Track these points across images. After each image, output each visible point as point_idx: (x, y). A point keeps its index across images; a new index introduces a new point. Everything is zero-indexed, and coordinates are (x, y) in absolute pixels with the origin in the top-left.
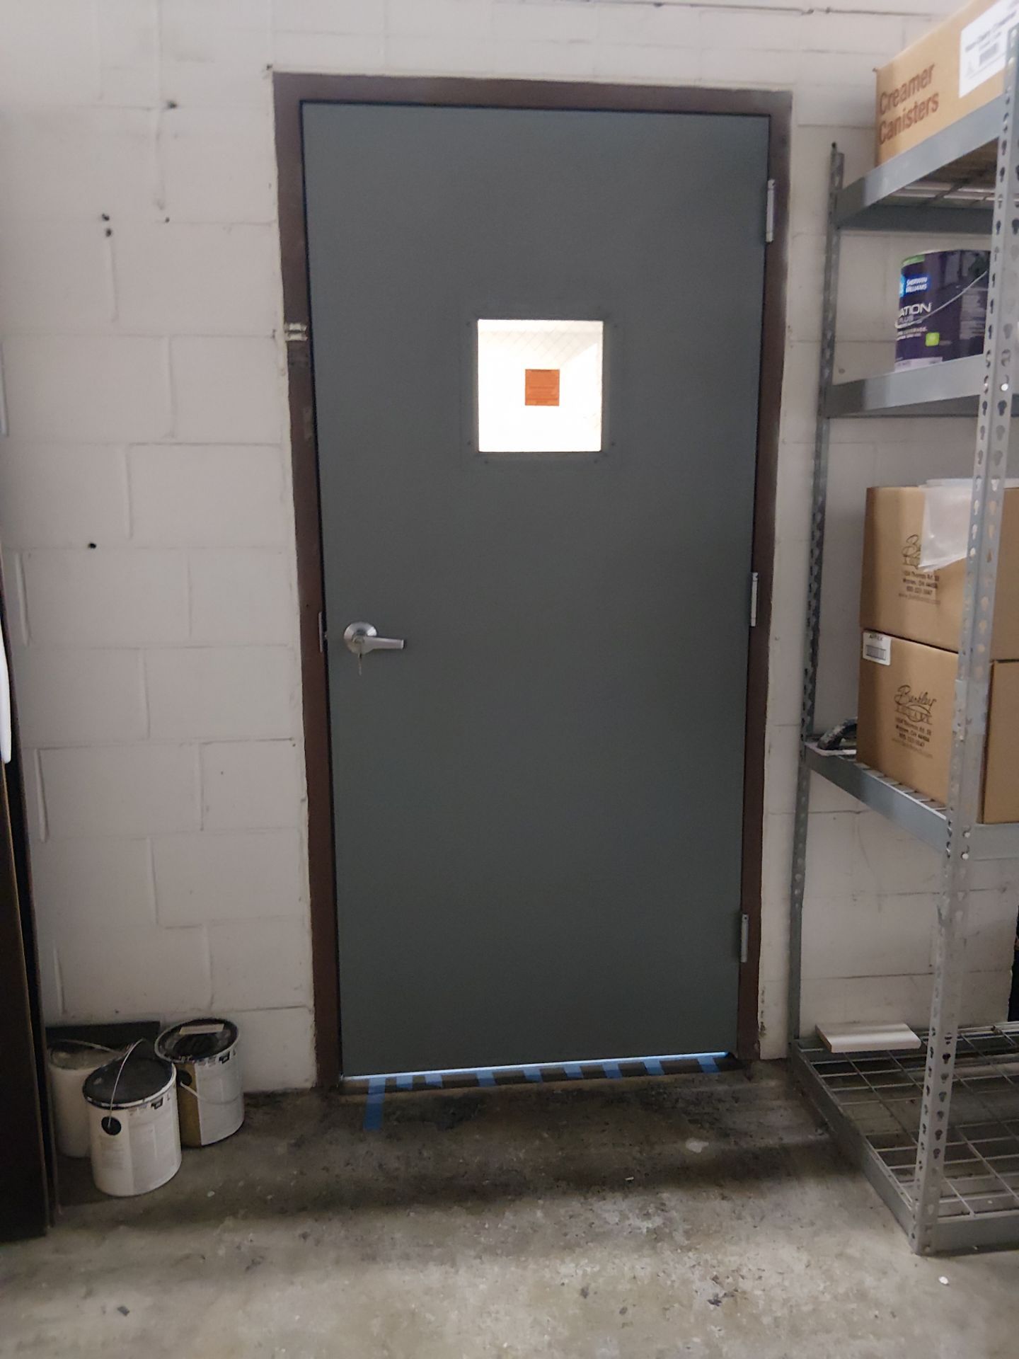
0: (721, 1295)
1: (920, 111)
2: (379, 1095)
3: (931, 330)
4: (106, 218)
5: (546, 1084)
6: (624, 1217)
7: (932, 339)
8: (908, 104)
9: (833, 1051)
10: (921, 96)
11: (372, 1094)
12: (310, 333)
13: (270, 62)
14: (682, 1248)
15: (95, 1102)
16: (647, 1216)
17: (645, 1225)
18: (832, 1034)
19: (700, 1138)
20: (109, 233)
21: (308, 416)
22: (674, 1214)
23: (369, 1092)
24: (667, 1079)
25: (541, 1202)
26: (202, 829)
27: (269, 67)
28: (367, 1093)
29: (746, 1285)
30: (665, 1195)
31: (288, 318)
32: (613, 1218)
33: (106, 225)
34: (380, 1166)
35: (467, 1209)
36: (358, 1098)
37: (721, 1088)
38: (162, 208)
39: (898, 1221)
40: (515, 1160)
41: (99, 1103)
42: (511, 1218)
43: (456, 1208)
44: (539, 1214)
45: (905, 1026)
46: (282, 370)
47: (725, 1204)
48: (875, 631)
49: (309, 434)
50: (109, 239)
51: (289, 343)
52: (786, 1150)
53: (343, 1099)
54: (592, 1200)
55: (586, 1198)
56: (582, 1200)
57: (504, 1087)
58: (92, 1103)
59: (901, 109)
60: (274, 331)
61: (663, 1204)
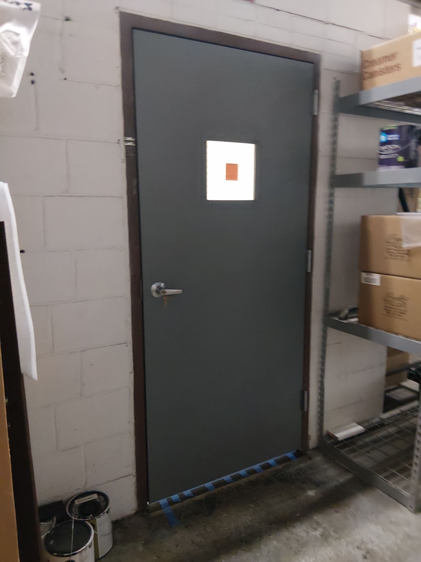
0: (365, 554)
1: (388, 70)
2: (168, 507)
3: (400, 155)
4: (32, 74)
5: (236, 482)
6: (308, 533)
7: (401, 159)
8: (382, 66)
9: (340, 440)
10: (389, 64)
11: (164, 508)
12: (136, 142)
13: (118, 6)
14: (337, 538)
15: (60, 554)
16: (315, 529)
17: (318, 533)
18: (335, 433)
19: (311, 489)
20: (33, 82)
21: (135, 183)
22: (324, 525)
23: (163, 507)
24: (280, 467)
25: (271, 537)
26: (81, 396)
27: (117, 8)
28: (162, 508)
29: (370, 546)
30: (315, 518)
31: (126, 135)
32: (304, 535)
33: (32, 78)
34: (193, 542)
35: (244, 550)
36: (158, 512)
37: (302, 465)
38: (63, 72)
39: (398, 502)
40: (248, 521)
41: (63, 555)
42: (265, 548)
43: (239, 551)
44: (275, 542)
45: (355, 424)
46: (123, 160)
47: (339, 514)
48: (369, 272)
49: (135, 192)
50: (32, 86)
51: (127, 147)
52: (343, 485)
53: (152, 514)
54: (291, 529)
55: (287, 529)
56: (286, 530)
57: (220, 488)
58: (57, 556)
59: (377, 68)
60: (119, 140)
61: (318, 522)
